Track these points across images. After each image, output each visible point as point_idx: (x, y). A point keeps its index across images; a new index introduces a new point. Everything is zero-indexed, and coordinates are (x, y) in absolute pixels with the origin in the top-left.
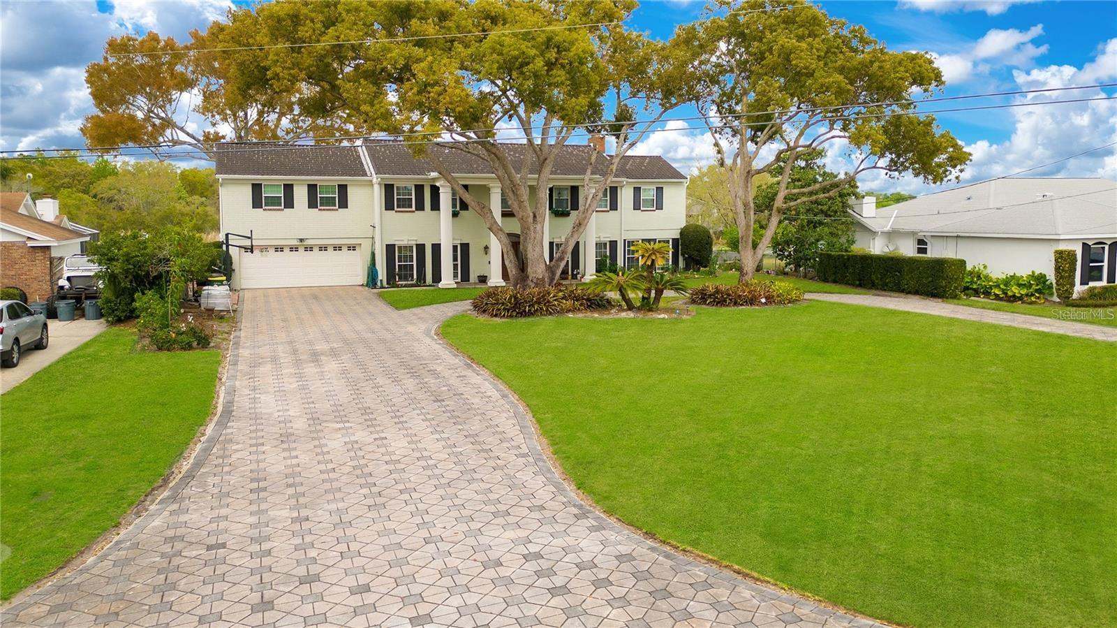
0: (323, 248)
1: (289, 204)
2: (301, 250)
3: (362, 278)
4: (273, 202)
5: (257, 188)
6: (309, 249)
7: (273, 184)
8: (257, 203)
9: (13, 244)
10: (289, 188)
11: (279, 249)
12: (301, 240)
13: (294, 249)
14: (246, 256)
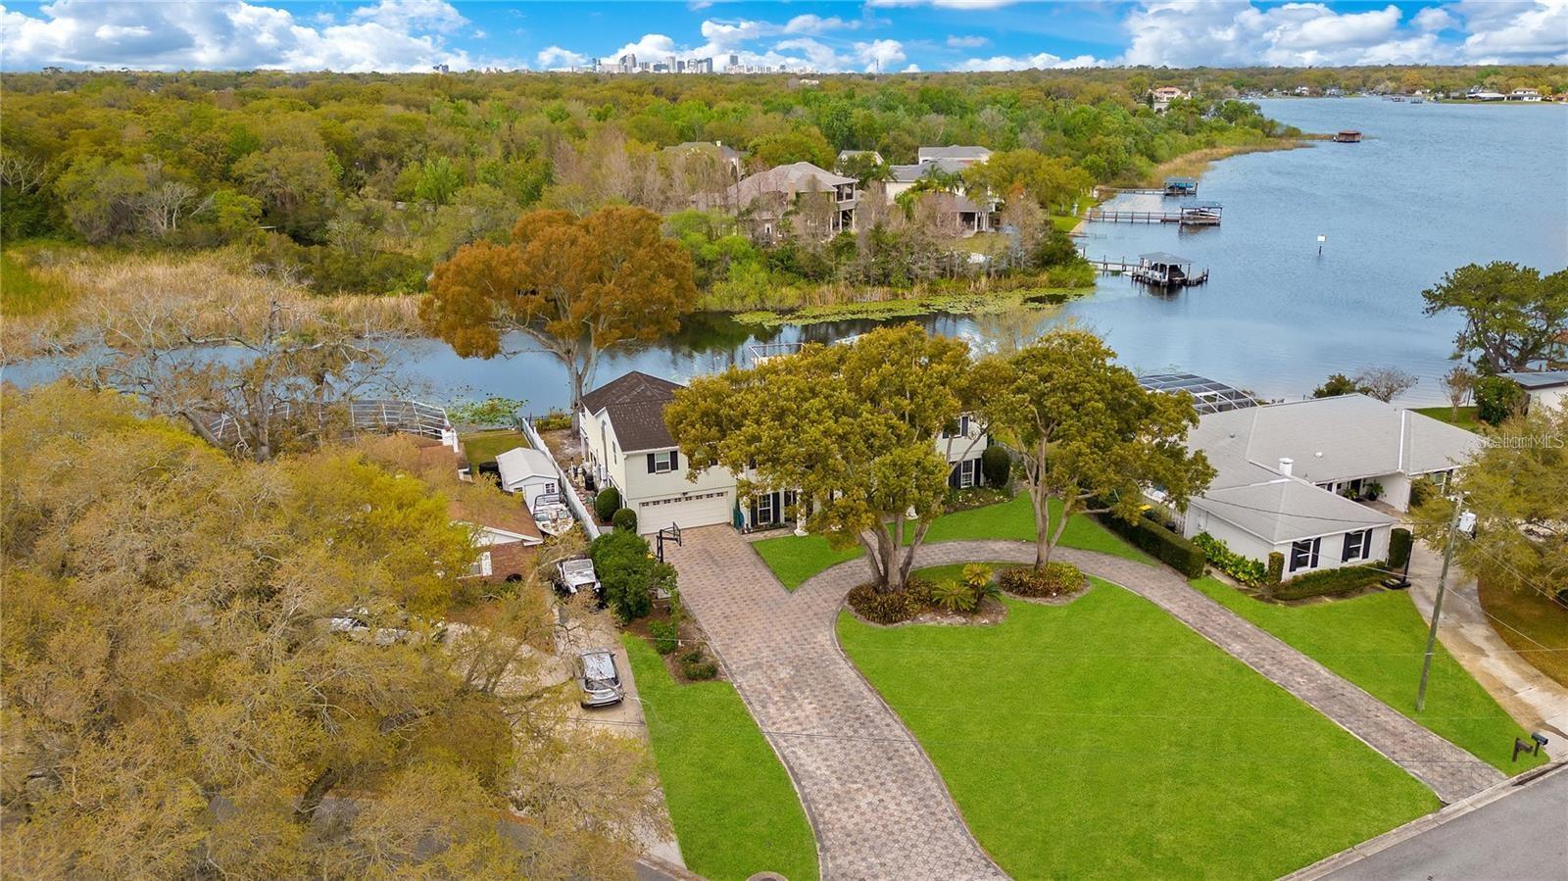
0: (699, 497)
1: (675, 466)
2: (684, 500)
3: (729, 518)
4: (663, 466)
5: (651, 457)
6: (689, 499)
7: (662, 454)
8: (651, 469)
9: (513, 543)
10: (674, 454)
11: (667, 502)
12: (684, 494)
13: (678, 500)
14: (643, 509)
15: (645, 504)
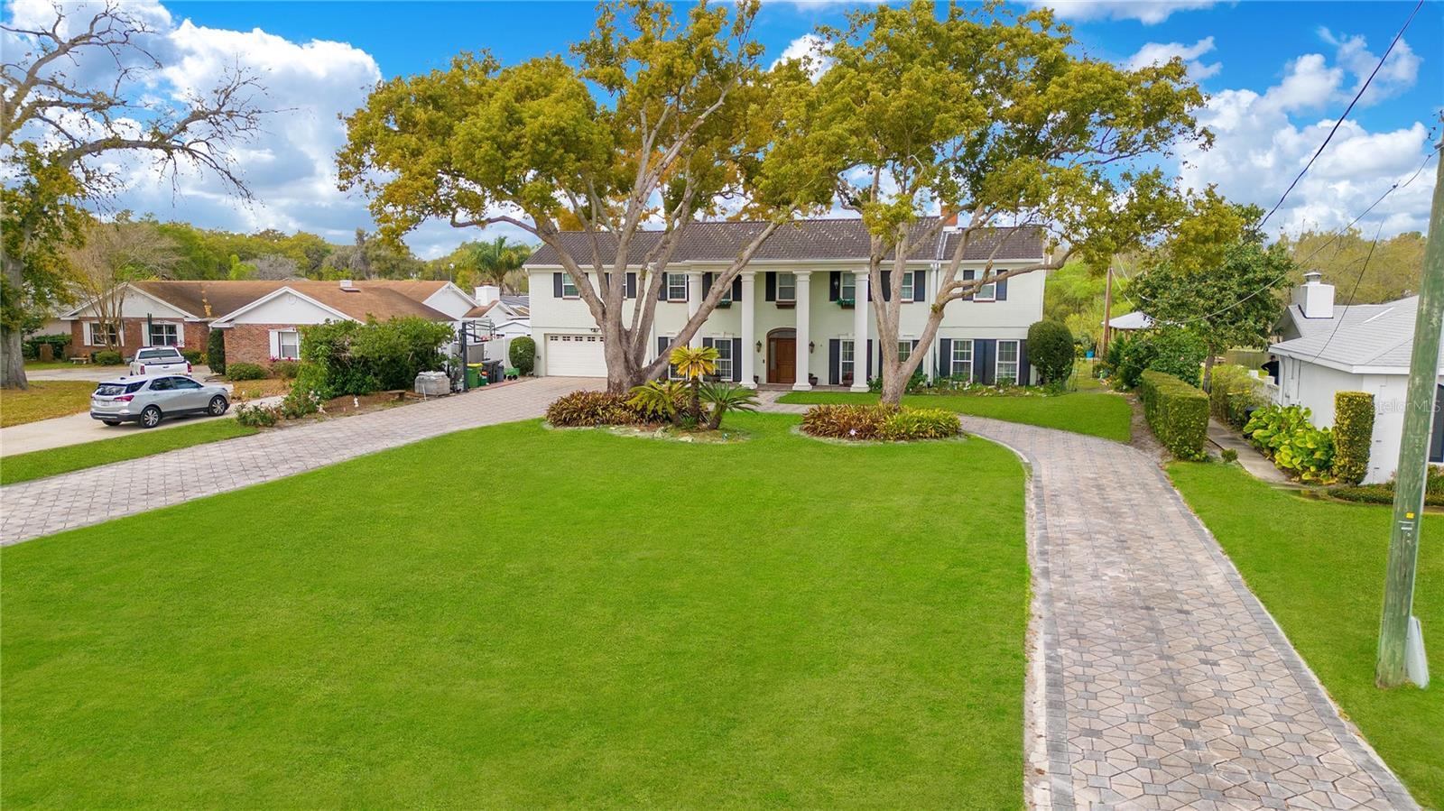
2: (598, 339)
5: (557, 276)
8: (558, 292)
11: (579, 338)
12: (595, 330)
13: (591, 338)
14: (552, 344)
15: (554, 338)
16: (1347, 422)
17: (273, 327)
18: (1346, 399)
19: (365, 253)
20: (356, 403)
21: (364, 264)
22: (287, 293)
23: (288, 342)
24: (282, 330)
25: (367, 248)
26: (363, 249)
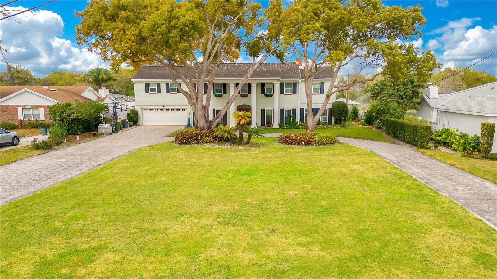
0: (173, 110)
1: (159, 91)
2: (165, 110)
3: (187, 122)
4: (153, 90)
5: (147, 84)
6: (167, 110)
7: (153, 83)
8: (147, 91)
10: (158, 84)
11: (157, 109)
12: (164, 106)
13: (162, 110)
14: (144, 112)
15: (145, 109)
16: (487, 133)
17: (19, 106)
18: (487, 125)
19: (12, 76)
20: (78, 138)
21: (12, 80)
22: (26, 91)
23: (27, 113)
24: (24, 107)
25: (13, 73)
26: (11, 74)
